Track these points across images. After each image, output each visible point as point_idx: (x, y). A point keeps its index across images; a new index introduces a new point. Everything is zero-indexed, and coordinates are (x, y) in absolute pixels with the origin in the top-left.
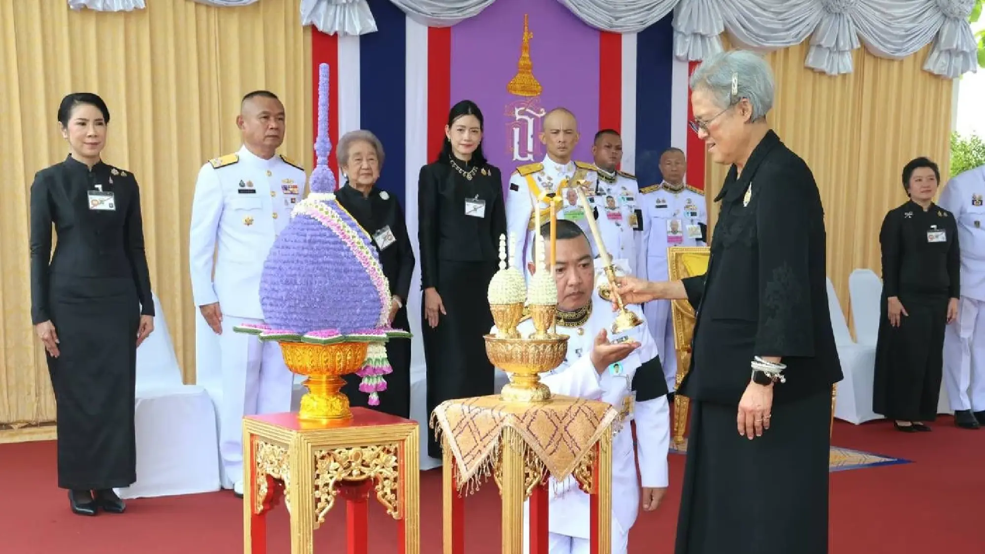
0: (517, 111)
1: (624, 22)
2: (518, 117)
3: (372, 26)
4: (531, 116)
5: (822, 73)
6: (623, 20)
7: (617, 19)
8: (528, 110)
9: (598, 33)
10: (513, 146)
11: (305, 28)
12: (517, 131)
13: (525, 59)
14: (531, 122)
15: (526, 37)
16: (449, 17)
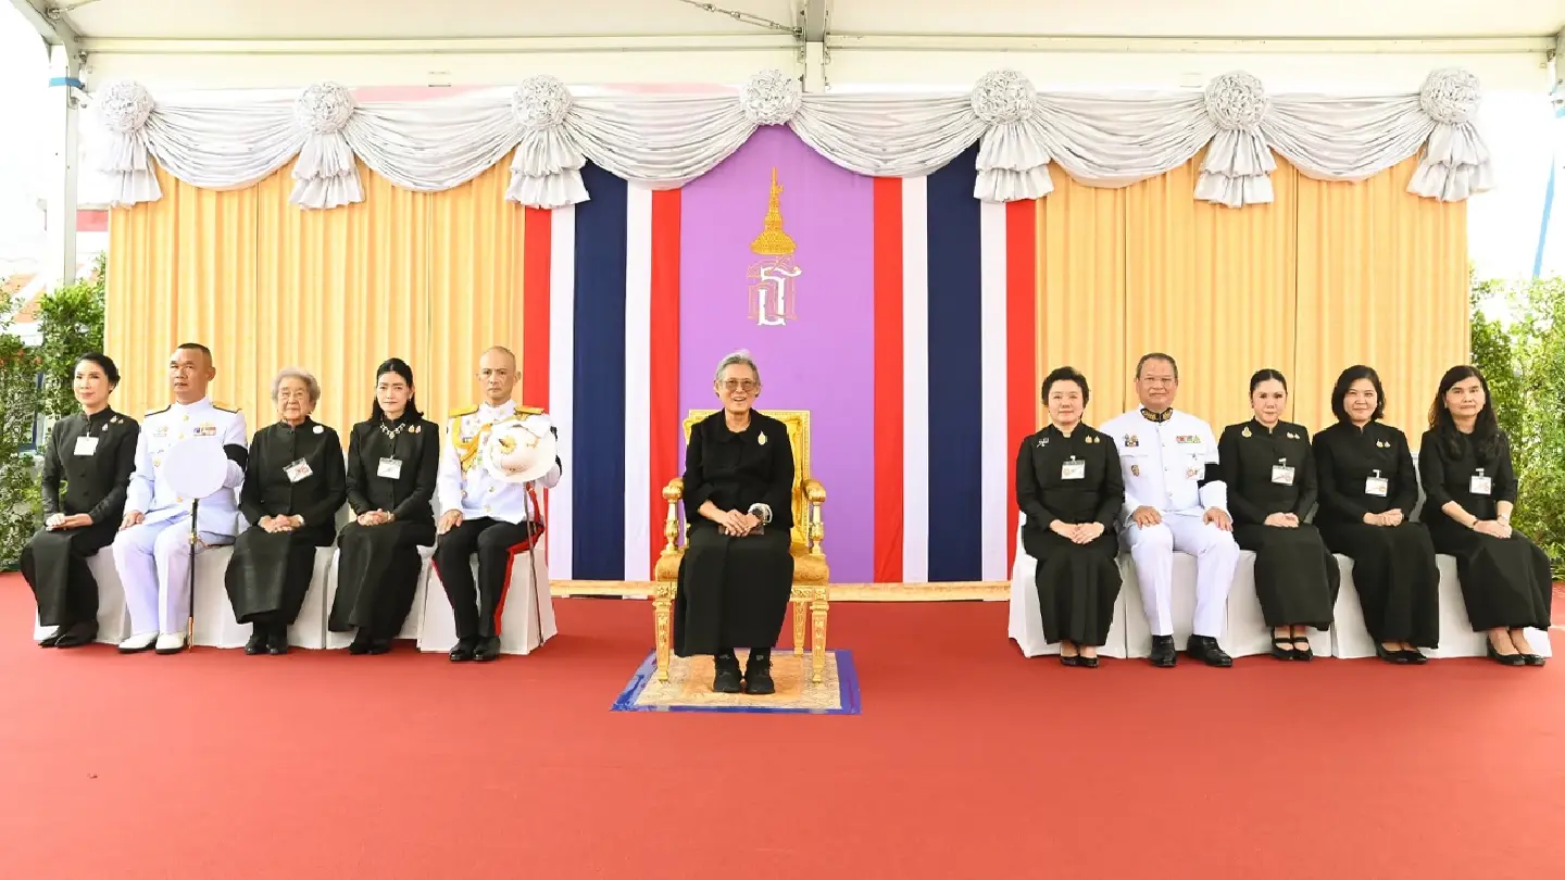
0: (763, 271)
1: (895, 165)
2: (764, 278)
3: (584, 196)
4: (779, 275)
5: (1223, 206)
6: (895, 162)
7: (886, 161)
8: (777, 269)
9: (872, 180)
10: (758, 309)
11: (509, 202)
12: (763, 293)
13: (774, 214)
14: (781, 282)
15: (774, 189)
16: (670, 178)
